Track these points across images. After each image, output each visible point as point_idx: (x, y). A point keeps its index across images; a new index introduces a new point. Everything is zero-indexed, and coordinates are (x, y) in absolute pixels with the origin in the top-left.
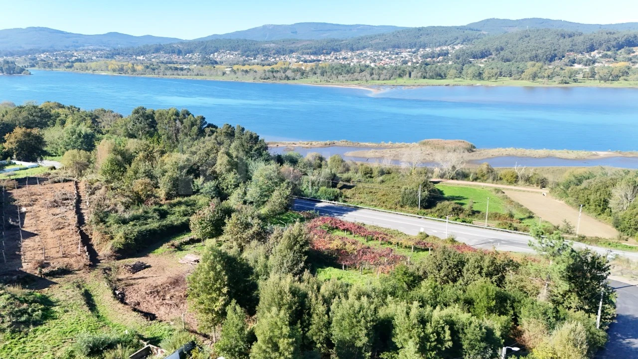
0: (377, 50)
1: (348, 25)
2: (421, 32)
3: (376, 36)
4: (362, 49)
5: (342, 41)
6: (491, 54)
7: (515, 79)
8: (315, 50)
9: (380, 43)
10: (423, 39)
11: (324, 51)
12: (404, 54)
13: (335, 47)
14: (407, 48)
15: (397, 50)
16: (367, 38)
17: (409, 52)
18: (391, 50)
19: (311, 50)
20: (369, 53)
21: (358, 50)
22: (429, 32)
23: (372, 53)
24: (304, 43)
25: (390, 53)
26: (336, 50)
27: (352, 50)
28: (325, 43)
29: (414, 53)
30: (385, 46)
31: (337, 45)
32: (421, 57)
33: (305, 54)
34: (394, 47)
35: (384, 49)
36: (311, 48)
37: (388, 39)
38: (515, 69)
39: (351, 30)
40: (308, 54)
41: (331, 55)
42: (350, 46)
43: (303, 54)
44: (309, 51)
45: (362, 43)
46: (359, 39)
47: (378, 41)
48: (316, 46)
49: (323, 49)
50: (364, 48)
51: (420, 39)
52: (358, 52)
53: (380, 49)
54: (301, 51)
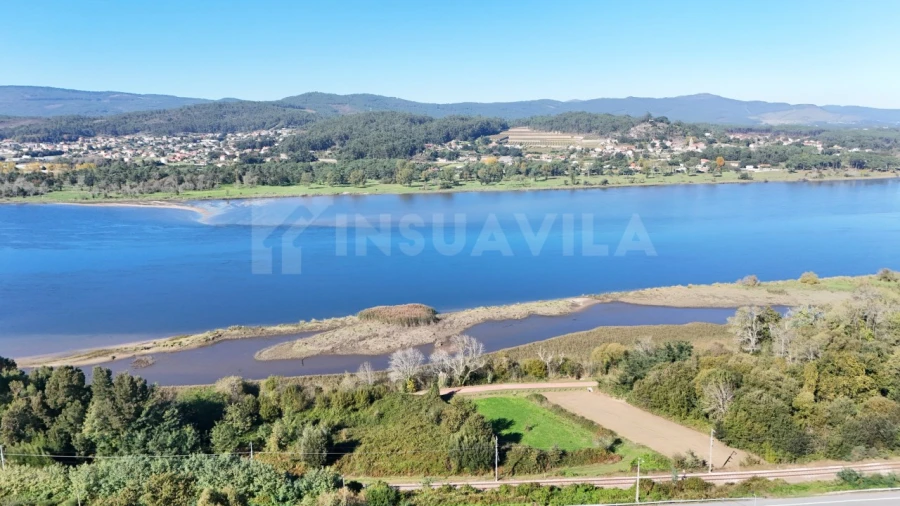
0: (159, 134)
1: (94, 93)
2: (224, 109)
3: (152, 113)
4: (133, 134)
5: (95, 119)
6: (334, 144)
7: (386, 183)
8: (47, 134)
9: (162, 124)
10: (228, 119)
11: (65, 136)
12: (205, 142)
13: (83, 130)
14: (206, 132)
15: (191, 135)
16: (138, 117)
17: (212, 138)
18: (182, 134)
19: (39, 135)
20: (146, 139)
21: (126, 134)
22: (235, 109)
23: (152, 139)
24: (23, 123)
25: (182, 139)
26: (87, 135)
27: (116, 134)
28: (64, 123)
29: (220, 139)
30: (171, 128)
31: (87, 126)
32: (234, 146)
33: (29, 141)
34: (186, 130)
35: (171, 133)
36: (38, 131)
37: (175, 118)
38: (382, 169)
39: (99, 100)
40: (34, 141)
41: (79, 142)
42: (110, 128)
43: (24, 140)
44: (34, 136)
45: (132, 124)
46: (125, 118)
47: (157, 121)
48: (48, 127)
49: (61, 134)
50: (136, 131)
51: (226, 120)
52: (127, 137)
53: (164, 133)
54: (20, 136)
